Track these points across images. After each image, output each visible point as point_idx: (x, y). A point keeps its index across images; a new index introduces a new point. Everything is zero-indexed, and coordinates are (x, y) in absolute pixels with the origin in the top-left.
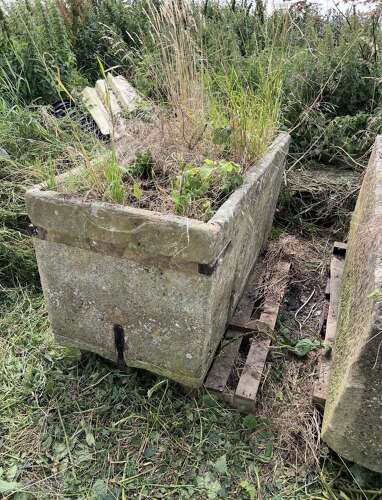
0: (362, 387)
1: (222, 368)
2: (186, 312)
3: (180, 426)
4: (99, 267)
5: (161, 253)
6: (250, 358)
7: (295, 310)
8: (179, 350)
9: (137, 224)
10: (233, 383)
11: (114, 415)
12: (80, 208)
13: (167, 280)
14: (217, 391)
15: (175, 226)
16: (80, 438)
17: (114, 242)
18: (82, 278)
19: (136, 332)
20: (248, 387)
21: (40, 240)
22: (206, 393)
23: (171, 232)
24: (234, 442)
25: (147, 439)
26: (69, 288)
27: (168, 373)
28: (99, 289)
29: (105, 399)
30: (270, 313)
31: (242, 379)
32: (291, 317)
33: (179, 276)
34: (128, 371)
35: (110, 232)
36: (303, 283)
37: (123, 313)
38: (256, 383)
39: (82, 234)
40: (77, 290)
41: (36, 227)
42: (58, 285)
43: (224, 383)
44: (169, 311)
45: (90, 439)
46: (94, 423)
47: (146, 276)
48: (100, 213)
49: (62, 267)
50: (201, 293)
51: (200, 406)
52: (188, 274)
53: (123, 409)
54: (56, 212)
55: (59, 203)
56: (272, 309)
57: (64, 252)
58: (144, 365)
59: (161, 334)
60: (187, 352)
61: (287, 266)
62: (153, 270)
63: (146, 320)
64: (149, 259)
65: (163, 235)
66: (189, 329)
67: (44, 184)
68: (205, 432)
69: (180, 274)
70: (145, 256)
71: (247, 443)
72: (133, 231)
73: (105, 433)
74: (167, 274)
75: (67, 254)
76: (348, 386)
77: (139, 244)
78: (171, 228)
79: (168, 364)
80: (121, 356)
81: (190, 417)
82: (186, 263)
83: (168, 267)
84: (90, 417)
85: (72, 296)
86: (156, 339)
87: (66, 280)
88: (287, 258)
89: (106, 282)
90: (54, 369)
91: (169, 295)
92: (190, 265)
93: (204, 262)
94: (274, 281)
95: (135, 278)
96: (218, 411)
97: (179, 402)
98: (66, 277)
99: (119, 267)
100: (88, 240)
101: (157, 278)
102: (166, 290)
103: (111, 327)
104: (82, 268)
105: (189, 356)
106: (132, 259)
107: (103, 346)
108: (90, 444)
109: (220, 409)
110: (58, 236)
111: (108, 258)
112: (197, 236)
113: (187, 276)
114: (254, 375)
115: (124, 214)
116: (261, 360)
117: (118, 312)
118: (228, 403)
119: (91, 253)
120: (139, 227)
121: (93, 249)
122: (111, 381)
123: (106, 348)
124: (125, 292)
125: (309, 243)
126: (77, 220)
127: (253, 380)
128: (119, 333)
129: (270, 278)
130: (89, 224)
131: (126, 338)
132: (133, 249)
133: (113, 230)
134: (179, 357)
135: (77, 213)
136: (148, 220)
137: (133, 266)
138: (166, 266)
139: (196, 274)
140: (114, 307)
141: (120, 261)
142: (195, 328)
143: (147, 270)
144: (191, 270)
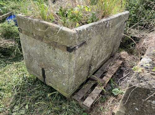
0: (124, 112)
1: (82, 93)
2: (63, 67)
3: (59, 110)
4: (36, 45)
5: (54, 41)
6: (94, 91)
7: (119, 78)
8: (61, 81)
10: (83, 99)
11: (38, 100)
12: (30, 21)
13: (56, 53)
14: (76, 101)
16: (24, 106)
17: (40, 35)
18: (32, 49)
19: (48, 72)
20: (89, 102)
21: (21, 33)
25: (45, 112)
26: (29, 52)
27: (58, 90)
28: (37, 53)
29: (38, 94)
30: (107, 77)
31: (88, 98)
32: (117, 80)
33: (60, 51)
35: (39, 31)
36: (126, 69)
37: (44, 64)
38: (93, 101)
39: (31, 31)
40: (31, 53)
41: (19, 28)
42: (26, 51)
43: (80, 98)
44: (58, 65)
45: (27, 107)
47: (50, 50)
48: (36, 23)
51: (69, 104)
52: (63, 50)
53: (42, 99)
54: (24, 22)
56: (109, 76)
57: (27, 38)
58: (51, 85)
59: (55, 74)
60: (63, 82)
61: (121, 62)
62: (52, 48)
63: (50, 68)
66: (64, 73)
69: (61, 50)
72: (45, 31)
73: (32, 106)
74: (56, 49)
76: (118, 110)
77: (47, 36)
79: (58, 86)
81: (64, 108)
83: (56, 47)
84: (30, 99)
85: (30, 55)
86: (54, 76)
87: (28, 49)
88: (121, 59)
89: (39, 51)
92: (63, 47)
93: (68, 46)
94: (114, 66)
95: (47, 50)
96: (75, 108)
97: (62, 101)
99: (42, 45)
100: (33, 34)
101: (53, 51)
103: (41, 69)
104: (32, 45)
105: (64, 84)
106: (46, 43)
107: (39, 75)
109: (76, 107)
110: (25, 32)
111: (39, 41)
112: (66, 34)
114: (93, 98)
115: (43, 24)
116: (98, 93)
117: (42, 63)
118: (80, 106)
119: (34, 39)
120: (47, 29)
121: (34, 37)
124: (44, 56)
125: (133, 56)
127: (92, 100)
128: (43, 71)
129: (112, 65)
130: (33, 27)
131: (45, 74)
132: (45, 38)
134: (61, 84)
136: (50, 26)
137: (46, 45)
138: (56, 46)
139: (65, 51)
140: (41, 61)
141: (42, 43)
142: (66, 73)
143: (50, 48)
144: (64, 49)
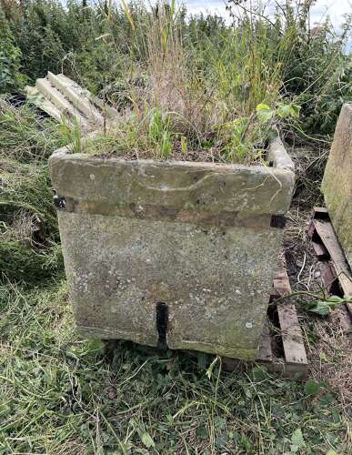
2: (250, 276)
4: (145, 237)
5: (227, 208)
7: (295, 274)
8: (238, 320)
9: (196, 179)
12: (125, 168)
13: (230, 241)
14: (265, 362)
15: (246, 174)
16: (133, 441)
17: (166, 204)
19: (185, 307)
20: (296, 352)
21: (66, 214)
22: (255, 366)
23: (240, 181)
24: (299, 412)
26: (103, 267)
27: (221, 350)
28: (142, 263)
30: (280, 278)
32: (295, 281)
33: (246, 234)
34: (169, 354)
35: (162, 192)
36: (292, 249)
37: (172, 288)
39: (125, 199)
40: (113, 268)
41: (63, 198)
42: (88, 266)
43: (270, 352)
44: (230, 276)
45: (147, 440)
46: (145, 420)
47: (204, 239)
48: (149, 170)
49: (96, 242)
50: (272, 249)
52: (259, 229)
53: (173, 399)
54: (92, 176)
55: (96, 164)
56: (281, 274)
57: (100, 223)
58: (191, 344)
59: (216, 305)
60: (247, 321)
62: (213, 231)
63: (199, 291)
64: (210, 218)
65: (229, 187)
66: (253, 294)
67: (70, 146)
68: (267, 408)
69: (249, 231)
70: (204, 215)
71: (312, 411)
72: (192, 187)
73: (162, 429)
74: (231, 232)
75: (103, 226)
77: (198, 202)
78: (240, 177)
79: (222, 339)
80: (162, 339)
82: (256, 217)
83: (233, 225)
84: (140, 414)
85: (105, 277)
86: (210, 312)
87: (100, 258)
89: (152, 254)
90: (80, 368)
91: (231, 257)
92: (261, 219)
95: (191, 244)
96: (272, 382)
98: (99, 254)
99: (170, 233)
100: (133, 206)
101: (218, 239)
102: (228, 252)
103: (154, 306)
104: (122, 240)
105: (249, 325)
106: (189, 222)
107: (141, 330)
108: (148, 446)
110: (92, 206)
111: (156, 224)
113: (257, 232)
114: (296, 339)
116: (295, 324)
117: (164, 287)
118: (280, 372)
119: (135, 221)
120: (200, 181)
121: (139, 216)
122: (150, 370)
123: (144, 331)
124: (175, 261)
126: (119, 183)
127: (297, 344)
128: (162, 311)
130: (135, 184)
131: (170, 317)
132: (190, 209)
133: (165, 189)
134: (236, 328)
135: (120, 174)
136: (211, 171)
137: (187, 229)
138: (231, 223)
139: (267, 228)
140: (160, 282)
141: (172, 225)
142: (259, 292)
143: (206, 232)
144: (263, 224)
